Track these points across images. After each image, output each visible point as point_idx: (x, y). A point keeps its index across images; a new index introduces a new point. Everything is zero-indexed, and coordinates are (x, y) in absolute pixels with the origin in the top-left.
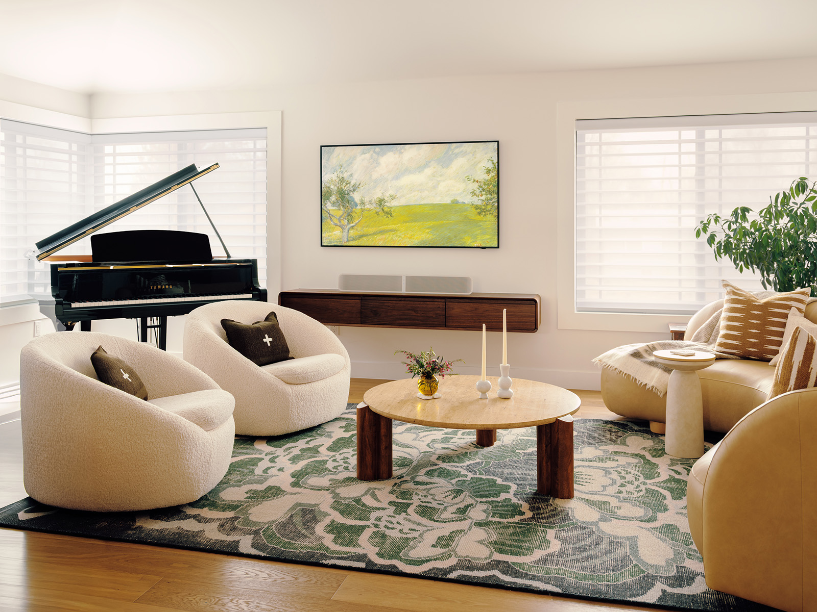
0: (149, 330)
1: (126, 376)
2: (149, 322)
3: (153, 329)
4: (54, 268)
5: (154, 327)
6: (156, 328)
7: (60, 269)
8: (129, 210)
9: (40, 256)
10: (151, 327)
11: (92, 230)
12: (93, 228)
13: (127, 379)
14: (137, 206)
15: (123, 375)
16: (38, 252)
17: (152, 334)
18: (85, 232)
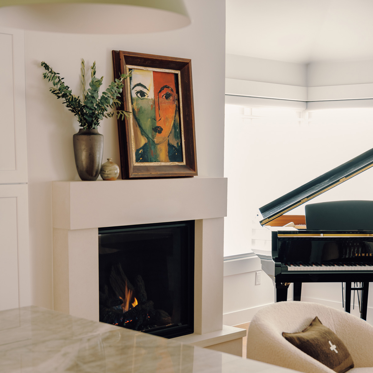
0: (352, 291)
1: (333, 348)
2: (353, 285)
3: (356, 291)
4: (275, 234)
5: (358, 289)
6: (359, 291)
7: (280, 236)
8: (338, 181)
9: (263, 222)
10: (354, 289)
11: (306, 199)
12: (307, 197)
13: (333, 350)
14: (346, 177)
15: (331, 346)
16: (261, 217)
17: (356, 296)
18: (300, 201)
